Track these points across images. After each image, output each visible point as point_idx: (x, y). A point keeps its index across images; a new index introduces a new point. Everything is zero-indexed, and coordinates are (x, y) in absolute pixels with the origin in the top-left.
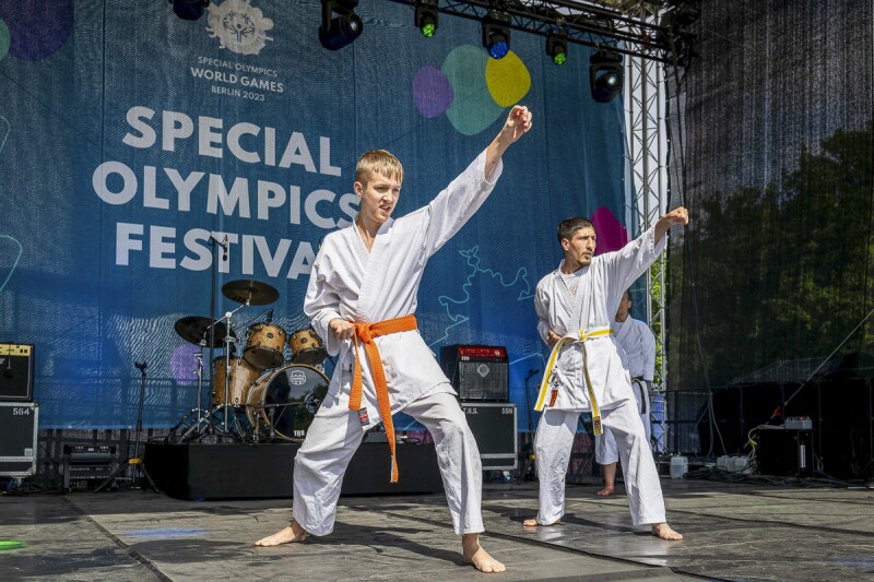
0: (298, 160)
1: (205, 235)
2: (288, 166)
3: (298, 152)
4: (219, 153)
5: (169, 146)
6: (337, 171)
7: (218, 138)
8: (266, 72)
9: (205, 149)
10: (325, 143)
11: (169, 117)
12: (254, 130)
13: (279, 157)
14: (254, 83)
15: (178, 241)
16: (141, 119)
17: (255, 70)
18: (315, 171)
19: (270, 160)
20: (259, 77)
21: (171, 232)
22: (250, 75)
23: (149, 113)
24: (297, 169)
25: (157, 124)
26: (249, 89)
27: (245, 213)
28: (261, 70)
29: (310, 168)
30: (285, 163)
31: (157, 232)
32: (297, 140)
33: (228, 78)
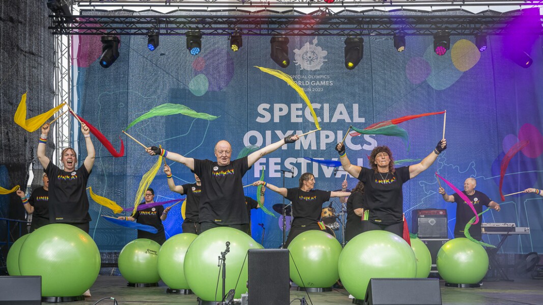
0: (341, 117)
1: (294, 160)
2: (336, 121)
3: (341, 113)
4: (300, 120)
5: (277, 120)
6: (362, 120)
7: (300, 113)
8: (324, 77)
9: (294, 119)
10: (356, 107)
11: (277, 106)
12: (318, 106)
13: (331, 117)
14: (318, 83)
15: (282, 164)
16: (264, 109)
17: (318, 77)
18: (350, 121)
19: (326, 120)
20: (320, 80)
21: (279, 160)
22: (316, 80)
23: (267, 106)
24: (341, 123)
25: (271, 110)
26: (315, 87)
27: (314, 147)
28: (321, 76)
29: (348, 120)
30: (334, 120)
31: (272, 161)
32: (341, 107)
33: (305, 83)
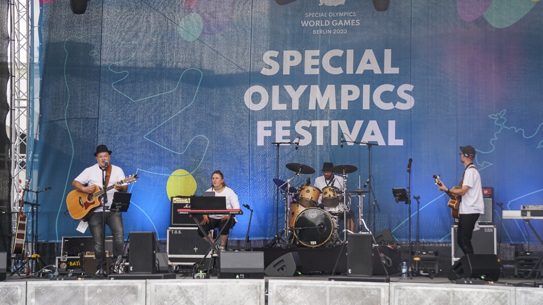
0: (369, 67)
1: (307, 123)
2: (361, 72)
3: (369, 62)
4: (317, 71)
5: (286, 71)
6: (396, 71)
7: (317, 62)
8: (349, 14)
9: (308, 71)
10: (388, 53)
11: (287, 54)
12: (339, 53)
13: (356, 66)
14: (341, 23)
15: (292, 128)
16: (271, 58)
17: (341, 14)
18: (381, 73)
19: (350, 71)
20: (343, 18)
21: (287, 123)
22: (338, 18)
23: (275, 54)
24: (369, 73)
25: (279, 60)
26: (337, 27)
27: (333, 106)
28: (345, 14)
29: (377, 71)
30: (360, 71)
31: (280, 124)
32: (369, 54)
33: (324, 23)
